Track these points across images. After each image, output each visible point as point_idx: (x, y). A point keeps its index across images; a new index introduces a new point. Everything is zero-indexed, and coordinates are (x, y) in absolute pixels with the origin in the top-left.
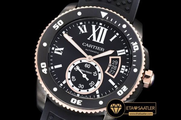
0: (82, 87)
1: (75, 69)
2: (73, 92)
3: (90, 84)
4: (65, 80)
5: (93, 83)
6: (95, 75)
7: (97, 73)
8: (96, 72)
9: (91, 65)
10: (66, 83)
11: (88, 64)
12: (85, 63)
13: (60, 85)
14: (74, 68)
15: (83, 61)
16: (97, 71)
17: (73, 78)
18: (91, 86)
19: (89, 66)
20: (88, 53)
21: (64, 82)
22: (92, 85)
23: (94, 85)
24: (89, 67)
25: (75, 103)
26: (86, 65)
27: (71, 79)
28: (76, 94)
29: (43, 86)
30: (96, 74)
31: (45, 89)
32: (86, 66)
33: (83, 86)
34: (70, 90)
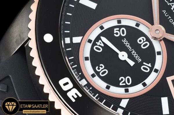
0: (103, 73)
1: (115, 32)
2: (79, 69)
3: (122, 79)
4: (81, 37)
5: (129, 82)
6: (144, 68)
7: (151, 69)
8: (150, 65)
9: (152, 46)
10: (79, 44)
11: (148, 39)
12: (143, 34)
13: (66, 39)
14: (115, 29)
15: (142, 28)
16: (153, 64)
17: (98, 43)
18: (121, 84)
19: (146, 44)
20: (163, 21)
21: (77, 40)
22: (125, 82)
23: (127, 86)
24: (144, 46)
25: (65, 88)
26: (141, 38)
27: (94, 44)
28: (82, 77)
29: (33, 16)
30: (147, 69)
31: (32, 25)
32: (141, 40)
33: (105, 72)
34: (76, 61)
